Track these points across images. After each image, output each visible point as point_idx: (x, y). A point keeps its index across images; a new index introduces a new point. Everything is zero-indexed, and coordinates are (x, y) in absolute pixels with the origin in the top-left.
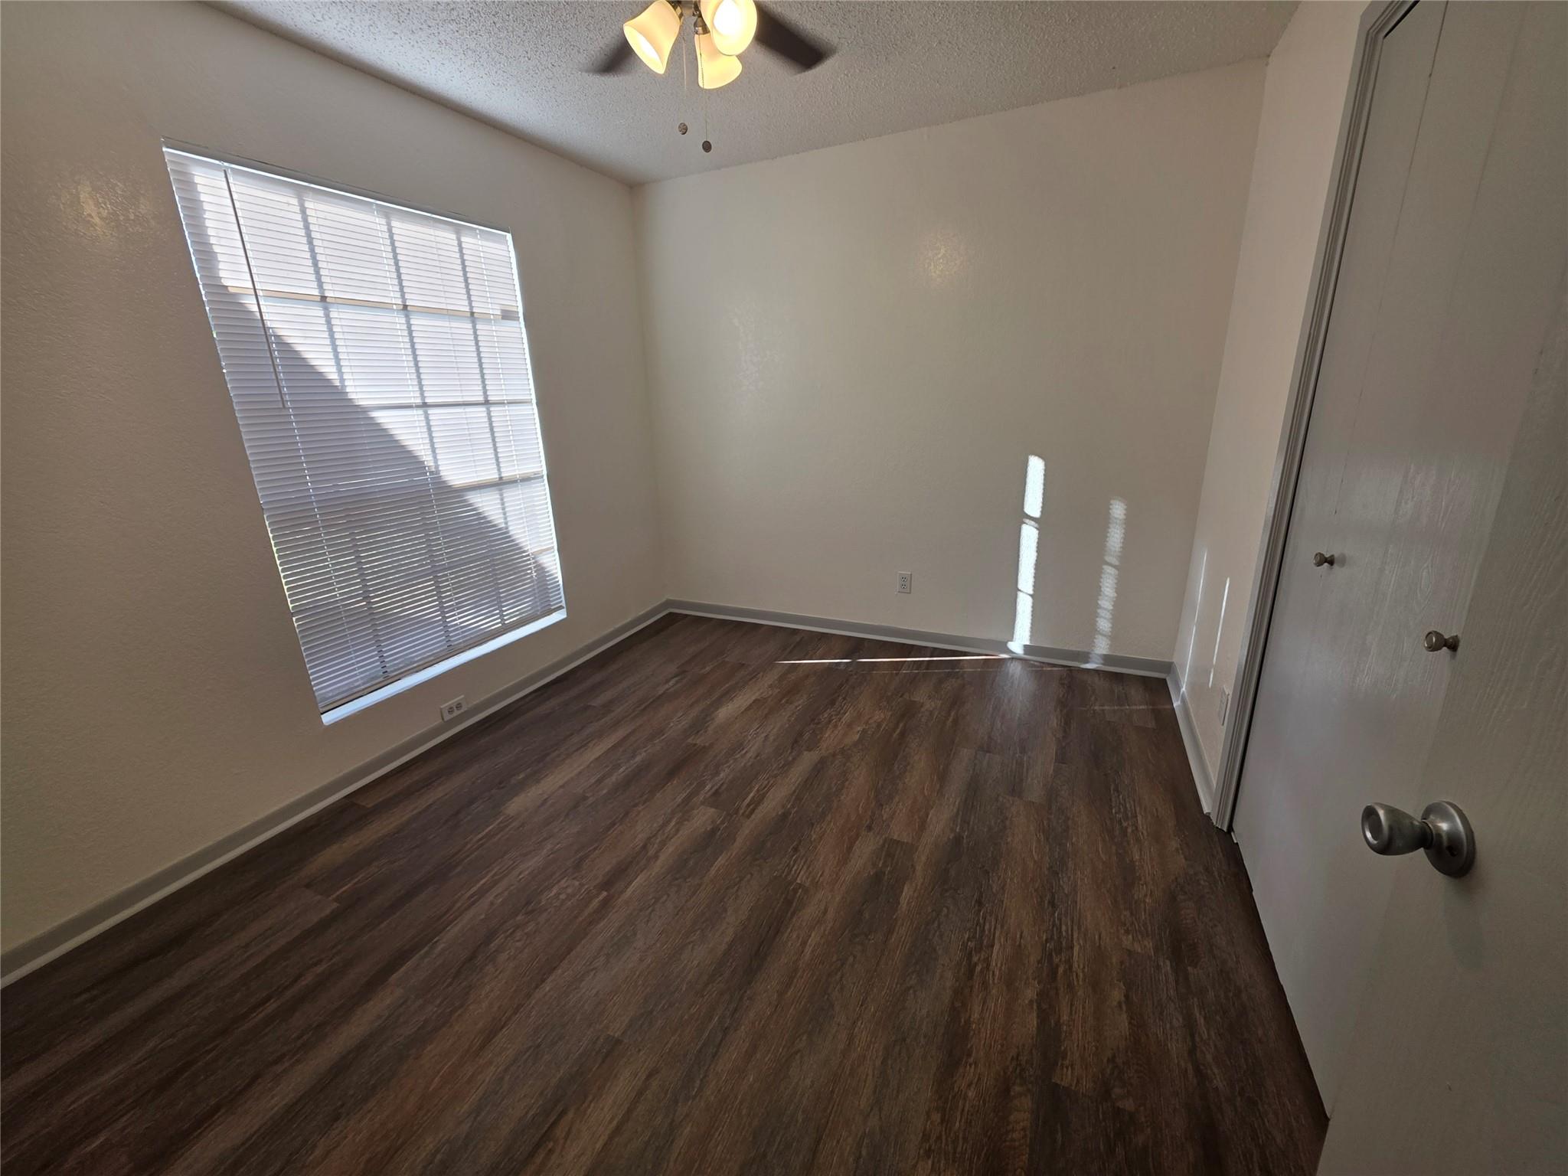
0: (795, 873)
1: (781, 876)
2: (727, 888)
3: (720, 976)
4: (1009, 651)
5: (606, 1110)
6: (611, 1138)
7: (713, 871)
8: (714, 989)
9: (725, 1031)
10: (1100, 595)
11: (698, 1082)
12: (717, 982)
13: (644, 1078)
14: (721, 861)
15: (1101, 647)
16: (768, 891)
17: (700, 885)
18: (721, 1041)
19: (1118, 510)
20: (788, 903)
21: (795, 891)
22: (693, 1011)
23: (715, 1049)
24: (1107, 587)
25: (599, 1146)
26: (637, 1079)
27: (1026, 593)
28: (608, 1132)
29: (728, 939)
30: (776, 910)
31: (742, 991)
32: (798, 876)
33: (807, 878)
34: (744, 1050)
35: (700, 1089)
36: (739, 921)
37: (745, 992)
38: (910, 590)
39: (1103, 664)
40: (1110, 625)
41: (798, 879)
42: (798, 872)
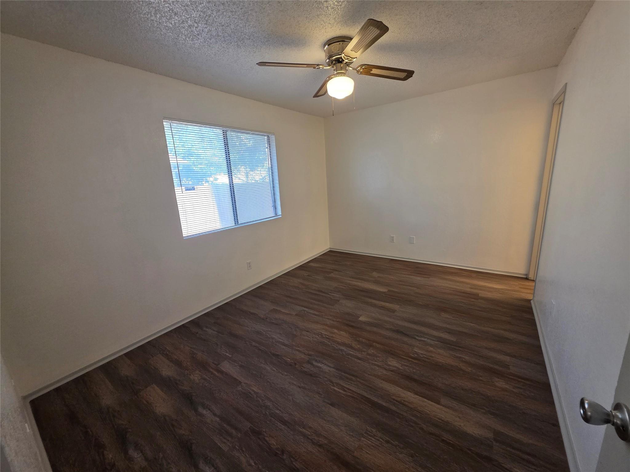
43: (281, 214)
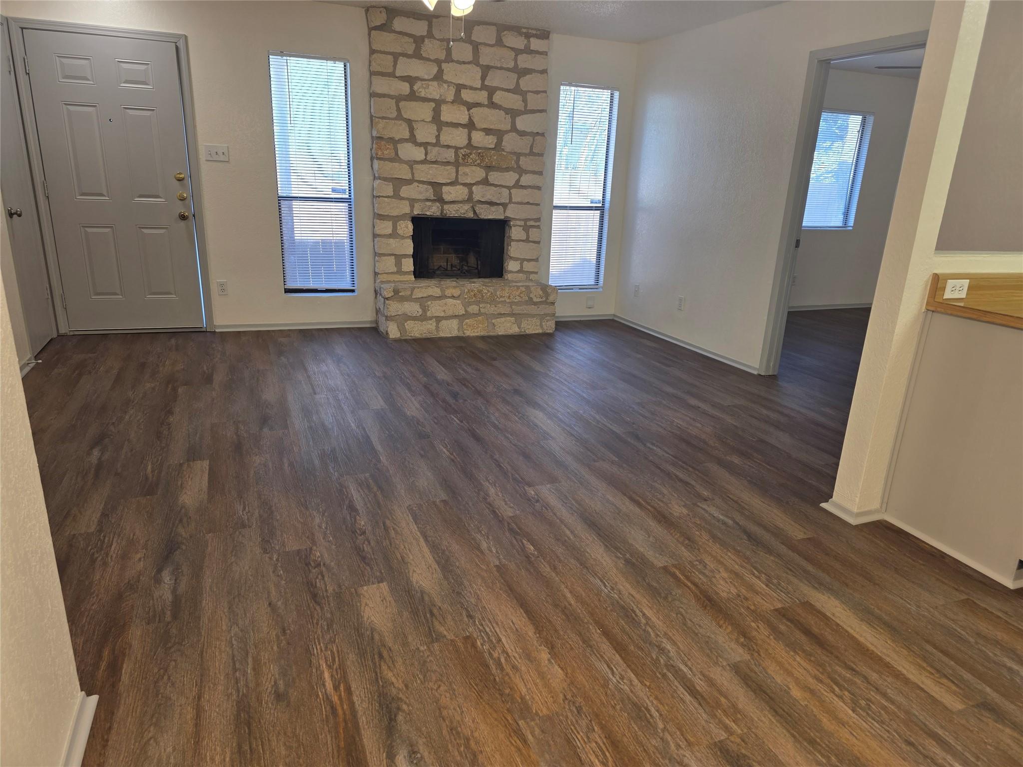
43: (852, 225)
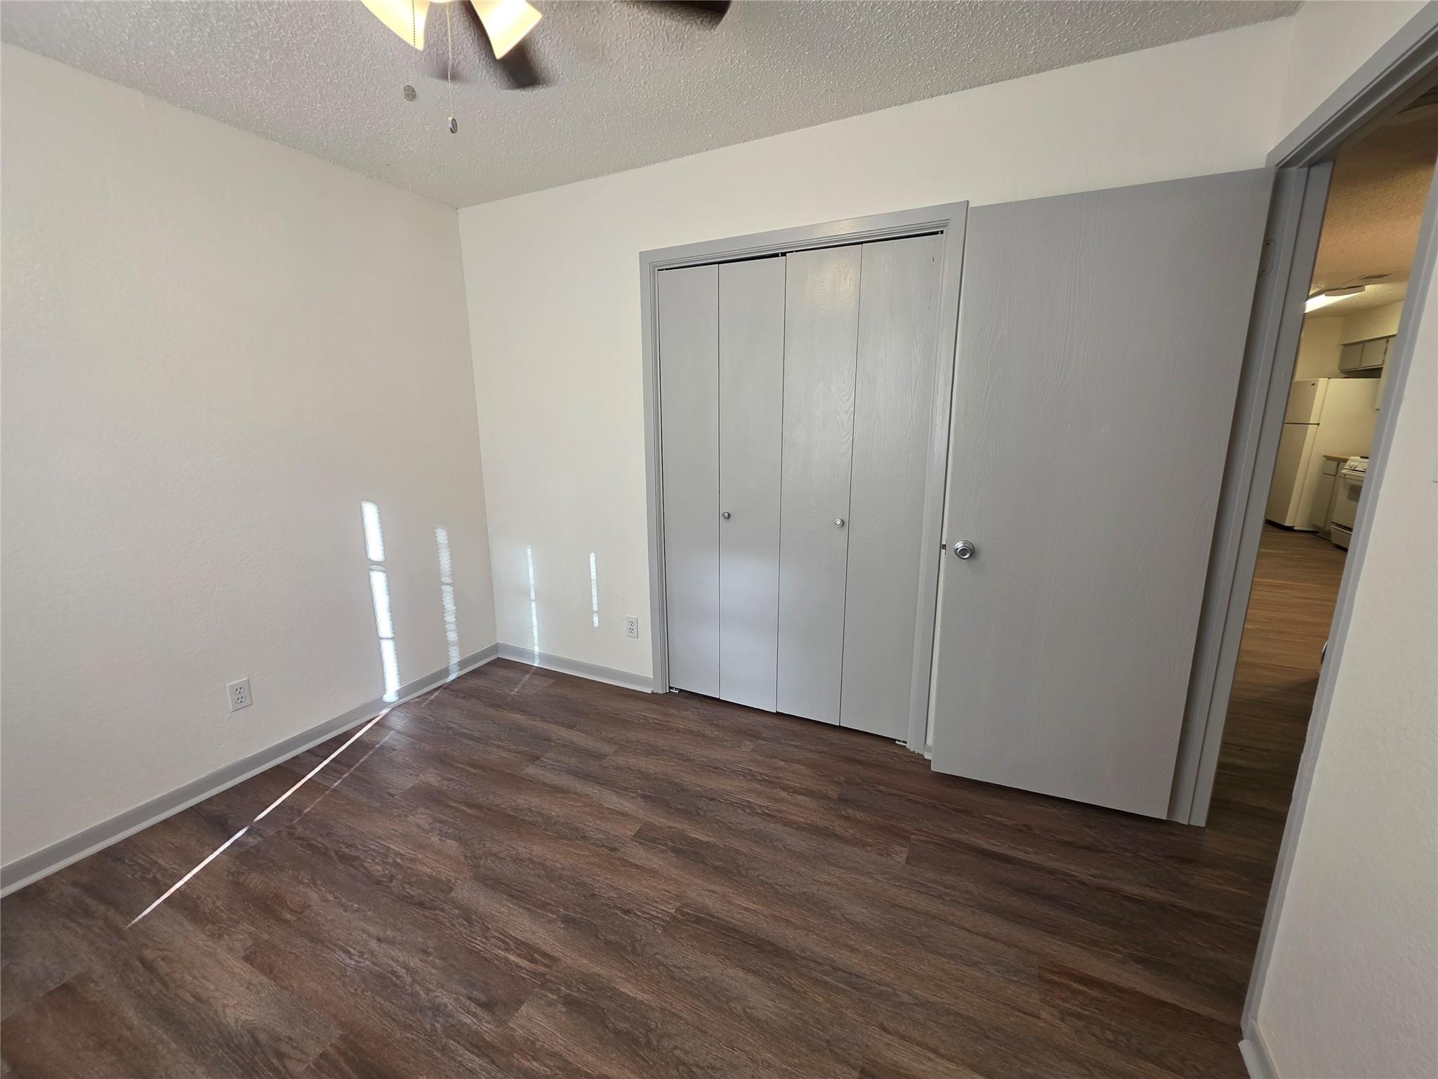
0: (660, 913)
1: (663, 927)
2: (673, 978)
3: (783, 977)
4: (386, 704)
5: (924, 1067)
6: (943, 1056)
7: (640, 996)
8: (796, 982)
9: (836, 969)
10: (444, 613)
11: (882, 987)
12: (789, 980)
13: (890, 1037)
14: (628, 989)
15: (455, 657)
16: (681, 938)
17: (663, 1010)
18: (845, 972)
19: (442, 536)
20: (699, 920)
21: (683, 914)
22: (820, 999)
23: (853, 976)
24: (449, 603)
25: (953, 1066)
26: (892, 1043)
27: (387, 639)
28: (940, 1061)
29: (741, 974)
30: (708, 931)
31: (797, 957)
32: (666, 911)
33: (670, 903)
34: (848, 954)
35: (887, 985)
36: (719, 964)
37: (797, 955)
38: (252, 701)
39: (460, 670)
40: (456, 634)
41: (670, 911)
42: (659, 911)
